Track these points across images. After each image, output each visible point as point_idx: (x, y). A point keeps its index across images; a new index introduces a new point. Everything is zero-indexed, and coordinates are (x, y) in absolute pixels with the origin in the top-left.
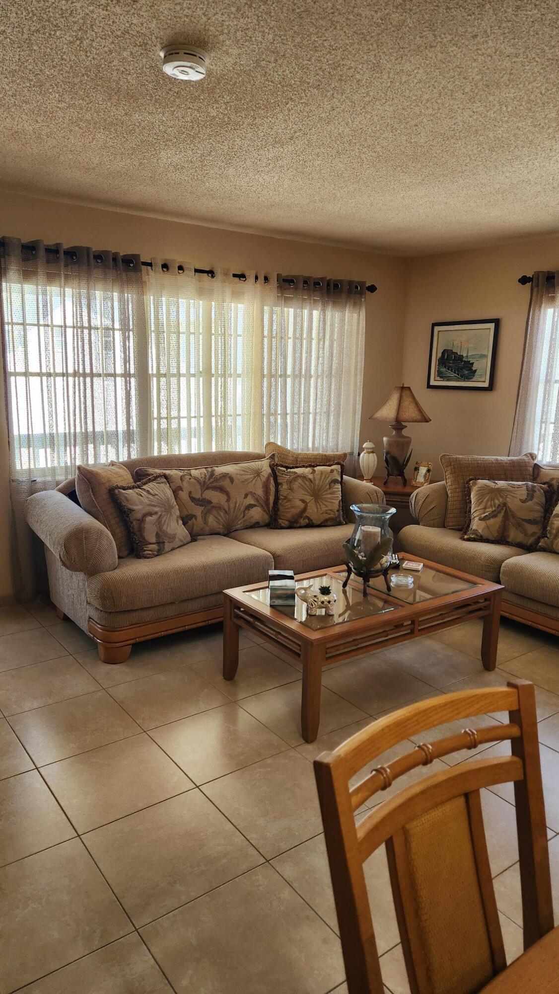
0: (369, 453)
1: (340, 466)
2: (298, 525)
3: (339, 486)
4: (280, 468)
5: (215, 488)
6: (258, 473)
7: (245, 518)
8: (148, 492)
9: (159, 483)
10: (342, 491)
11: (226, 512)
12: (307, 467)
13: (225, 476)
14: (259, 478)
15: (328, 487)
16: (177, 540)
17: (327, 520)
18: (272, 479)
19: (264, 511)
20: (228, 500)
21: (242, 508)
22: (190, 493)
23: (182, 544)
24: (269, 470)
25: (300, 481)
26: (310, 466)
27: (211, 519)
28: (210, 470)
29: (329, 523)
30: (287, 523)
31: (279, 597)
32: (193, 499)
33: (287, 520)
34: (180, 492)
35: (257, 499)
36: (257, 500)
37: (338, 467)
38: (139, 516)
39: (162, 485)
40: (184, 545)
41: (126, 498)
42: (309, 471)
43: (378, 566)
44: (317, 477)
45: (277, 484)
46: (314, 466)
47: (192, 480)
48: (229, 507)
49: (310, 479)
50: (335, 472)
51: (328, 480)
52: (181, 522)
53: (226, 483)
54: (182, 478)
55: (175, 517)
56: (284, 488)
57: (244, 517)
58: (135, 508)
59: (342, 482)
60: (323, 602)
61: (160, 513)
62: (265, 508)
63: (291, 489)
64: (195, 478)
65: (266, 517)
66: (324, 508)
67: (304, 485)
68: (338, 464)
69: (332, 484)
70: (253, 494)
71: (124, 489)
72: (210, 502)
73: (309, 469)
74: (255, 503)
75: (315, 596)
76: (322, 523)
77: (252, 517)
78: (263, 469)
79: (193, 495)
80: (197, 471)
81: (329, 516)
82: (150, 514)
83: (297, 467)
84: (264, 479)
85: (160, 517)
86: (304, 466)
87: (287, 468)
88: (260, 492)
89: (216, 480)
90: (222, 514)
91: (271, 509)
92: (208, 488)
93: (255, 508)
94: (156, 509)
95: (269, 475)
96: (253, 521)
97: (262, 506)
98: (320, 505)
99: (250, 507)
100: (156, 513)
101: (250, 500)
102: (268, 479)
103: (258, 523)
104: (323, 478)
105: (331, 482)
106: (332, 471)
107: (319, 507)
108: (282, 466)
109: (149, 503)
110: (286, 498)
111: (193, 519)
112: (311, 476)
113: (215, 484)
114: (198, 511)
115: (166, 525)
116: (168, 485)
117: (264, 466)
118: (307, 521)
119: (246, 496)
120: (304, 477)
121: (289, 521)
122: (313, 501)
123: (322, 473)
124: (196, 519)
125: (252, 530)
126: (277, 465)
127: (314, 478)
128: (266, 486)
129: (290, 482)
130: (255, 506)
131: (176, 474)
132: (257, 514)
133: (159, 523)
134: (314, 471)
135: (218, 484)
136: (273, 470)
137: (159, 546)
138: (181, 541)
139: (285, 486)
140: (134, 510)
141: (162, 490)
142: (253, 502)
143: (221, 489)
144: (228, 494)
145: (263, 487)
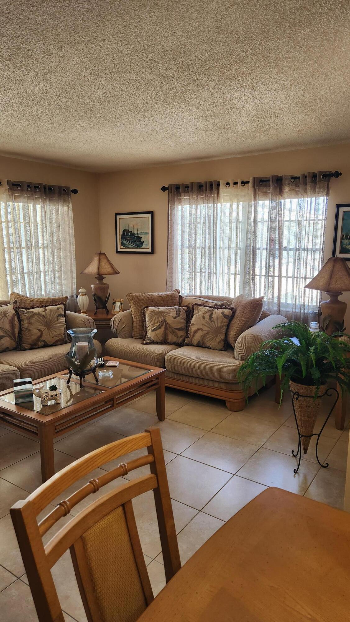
0: (83, 295)
1: (63, 305)
2: (37, 346)
3: (64, 318)
4: (21, 309)
6: (5, 314)
10: (66, 321)
12: (40, 307)
14: (6, 318)
15: (56, 319)
17: (57, 341)
18: (16, 318)
19: (12, 339)
24: (13, 312)
25: (36, 317)
26: (43, 307)
29: (59, 343)
30: (29, 346)
31: (21, 397)
33: (28, 344)
35: (6, 332)
37: (62, 306)
42: (42, 310)
43: (89, 367)
44: (48, 314)
45: (20, 321)
46: (45, 307)
49: (43, 316)
50: (60, 309)
51: (55, 315)
56: (25, 323)
59: (65, 316)
60: (52, 396)
62: (13, 338)
63: (30, 323)
65: (14, 343)
66: (54, 334)
67: (39, 320)
68: (62, 304)
73: (42, 308)
74: (4, 335)
75: (46, 393)
76: (53, 343)
77: (3, 344)
78: (9, 311)
81: (59, 338)
83: (33, 308)
84: (10, 318)
86: (38, 307)
87: (26, 309)
88: (7, 326)
91: (17, 337)
93: (4, 339)
95: (14, 315)
96: (4, 347)
97: (10, 336)
98: (52, 332)
102: (13, 318)
103: (8, 348)
104: (52, 313)
105: (58, 316)
106: (58, 309)
107: (51, 333)
108: (23, 308)
110: (27, 329)
112: (44, 313)
117: (10, 308)
118: (43, 343)
120: (39, 314)
121: (30, 344)
122: (46, 329)
123: (51, 310)
125: (4, 353)
126: (19, 308)
127: (46, 314)
128: (12, 322)
129: (29, 318)
130: (5, 337)
132: (6, 342)
134: (46, 310)
136: (16, 311)
139: (26, 322)
145: (9, 323)
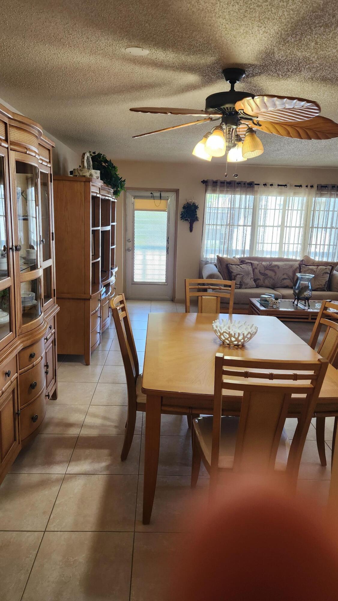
1: (331, 267)
3: (329, 275)
5: (270, 270)
6: (292, 266)
7: (282, 283)
8: (241, 267)
9: (247, 265)
10: (329, 277)
11: (273, 279)
13: (276, 266)
14: (291, 269)
15: (322, 275)
16: (248, 285)
18: (298, 270)
19: (291, 281)
20: (275, 275)
21: (281, 279)
22: (260, 270)
23: (250, 287)
24: (298, 266)
26: (317, 266)
27: (266, 281)
28: (271, 263)
29: (319, 290)
31: (263, 300)
32: (260, 273)
34: (256, 270)
36: (289, 277)
38: (235, 274)
39: (249, 266)
40: (252, 288)
41: (231, 268)
42: (316, 268)
44: (318, 270)
47: (262, 266)
48: (275, 278)
51: (323, 272)
52: (252, 280)
53: (276, 269)
54: (258, 265)
55: (250, 277)
57: (281, 283)
58: (234, 271)
60: (274, 302)
61: (243, 275)
64: (263, 265)
65: (292, 284)
66: (318, 283)
69: (325, 274)
70: (287, 274)
71: (232, 265)
72: (267, 275)
76: (315, 289)
78: (295, 266)
79: (260, 271)
80: (265, 263)
81: (319, 287)
82: (239, 275)
83: (311, 266)
84: (293, 269)
85: (243, 276)
86: (314, 266)
87: (306, 265)
88: (291, 274)
89: (272, 267)
90: (271, 280)
91: (295, 281)
92: (267, 270)
94: (242, 273)
95: (298, 268)
96: (286, 285)
97: (290, 279)
98: (316, 282)
99: (285, 279)
100: (242, 275)
101: (285, 276)
102: (296, 269)
103: (288, 286)
104: (321, 271)
106: (326, 268)
108: (304, 265)
109: (240, 270)
111: (259, 280)
112: (315, 270)
113: (271, 268)
114: (261, 277)
115: (245, 279)
116: (251, 266)
117: (296, 264)
119: (284, 274)
120: (312, 270)
122: (313, 280)
123: (321, 269)
127: (317, 270)
130: (287, 279)
131: (256, 263)
132: (288, 282)
133: (242, 278)
134: (318, 267)
135: (272, 269)
136: (300, 266)
137: (240, 286)
138: (250, 286)
140: (233, 272)
141: (250, 268)
142: (286, 277)
143: (273, 271)
144: (275, 273)
145: (292, 272)
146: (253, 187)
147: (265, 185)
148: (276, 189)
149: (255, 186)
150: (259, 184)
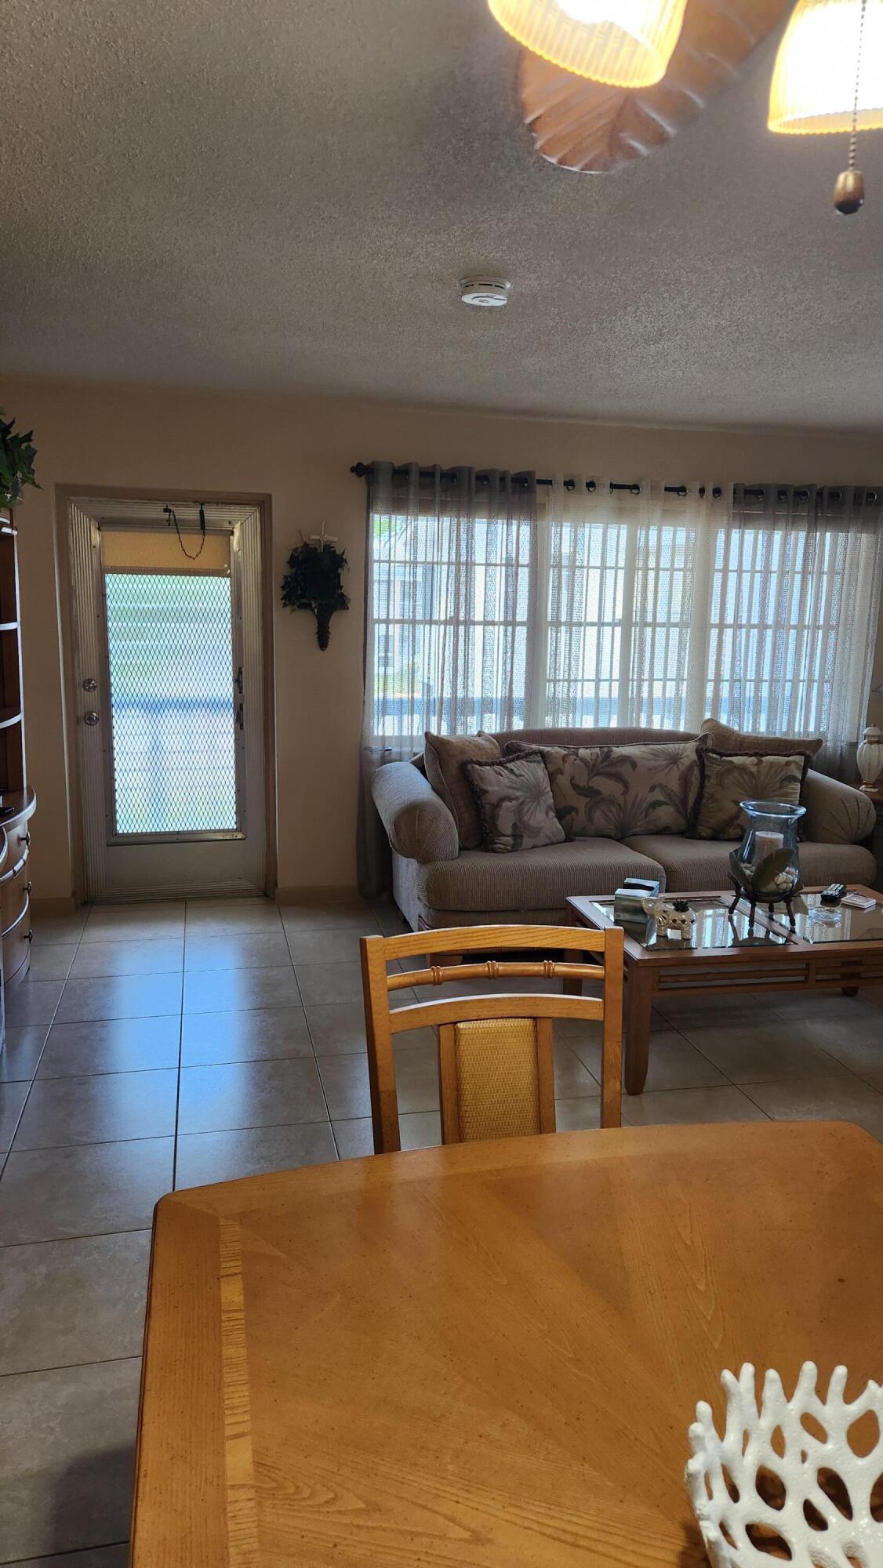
0: (871, 743)
1: (803, 758)
2: (726, 836)
3: (798, 786)
4: (711, 754)
5: (609, 775)
6: (674, 759)
7: (648, 819)
8: (511, 771)
9: (530, 762)
10: (801, 793)
11: (620, 808)
12: (751, 756)
13: (625, 759)
14: (675, 767)
15: (778, 785)
16: (542, 835)
18: (696, 771)
19: (678, 811)
20: (625, 793)
21: (645, 806)
22: (573, 778)
23: (548, 841)
24: (694, 757)
25: (736, 774)
26: (756, 755)
27: (598, 816)
28: (605, 750)
30: (709, 831)
31: (625, 910)
32: (575, 787)
33: (709, 828)
34: (559, 776)
35: (669, 794)
36: (669, 796)
37: (800, 759)
38: (494, 799)
39: (535, 764)
40: (553, 844)
41: (479, 775)
42: (753, 760)
44: (764, 771)
45: (703, 776)
46: (762, 756)
47: (578, 761)
48: (626, 801)
49: (752, 774)
50: (794, 765)
51: (779, 776)
52: (552, 814)
53: (625, 770)
54: (564, 758)
55: (543, 807)
56: (711, 785)
57: (646, 817)
58: (489, 788)
59: (804, 781)
61: (522, 799)
62: (681, 808)
63: (721, 784)
64: (582, 759)
65: (682, 821)
67: (742, 781)
68: (800, 754)
69: (785, 783)
70: (663, 787)
71: (480, 764)
72: (598, 793)
73: (753, 758)
74: (665, 800)
77: (659, 818)
78: (684, 755)
79: (576, 781)
80: (588, 751)
82: (509, 799)
83: (736, 755)
84: (682, 768)
85: (521, 804)
86: (746, 755)
87: (721, 755)
88: (674, 785)
89: (613, 764)
90: (614, 810)
91: (689, 810)
92: (596, 775)
93: (663, 807)
94: (518, 794)
95: (694, 764)
96: (661, 824)
97: (676, 805)
99: (656, 804)
100: (517, 798)
101: (658, 795)
102: (690, 769)
103: (667, 828)
104: (772, 772)
105: (784, 780)
106: (788, 763)
108: (713, 751)
109: (509, 784)
110: (712, 796)
111: (573, 813)
112: (754, 769)
113: (608, 769)
114: (581, 802)
115: (528, 815)
116: (543, 765)
117: (689, 750)
118: (739, 831)
119: (652, 789)
120: (742, 769)
121: (712, 829)
123: (772, 764)
124: (577, 813)
125: (659, 837)
126: (707, 750)
127: (759, 772)
128: (685, 780)
129: (721, 775)
130: (666, 804)
131: (557, 753)
132: (666, 815)
133: (519, 811)
134: (760, 762)
135: (613, 770)
136: (700, 756)
137: (515, 840)
138: (549, 838)
139: (713, 780)
140: (487, 792)
141: (535, 772)
142: (661, 798)
143: (618, 777)
144: (626, 784)
145: (679, 779)
146: (531, 491)
147: (569, 484)
148: (605, 499)
149: (539, 488)
150: (549, 483)
